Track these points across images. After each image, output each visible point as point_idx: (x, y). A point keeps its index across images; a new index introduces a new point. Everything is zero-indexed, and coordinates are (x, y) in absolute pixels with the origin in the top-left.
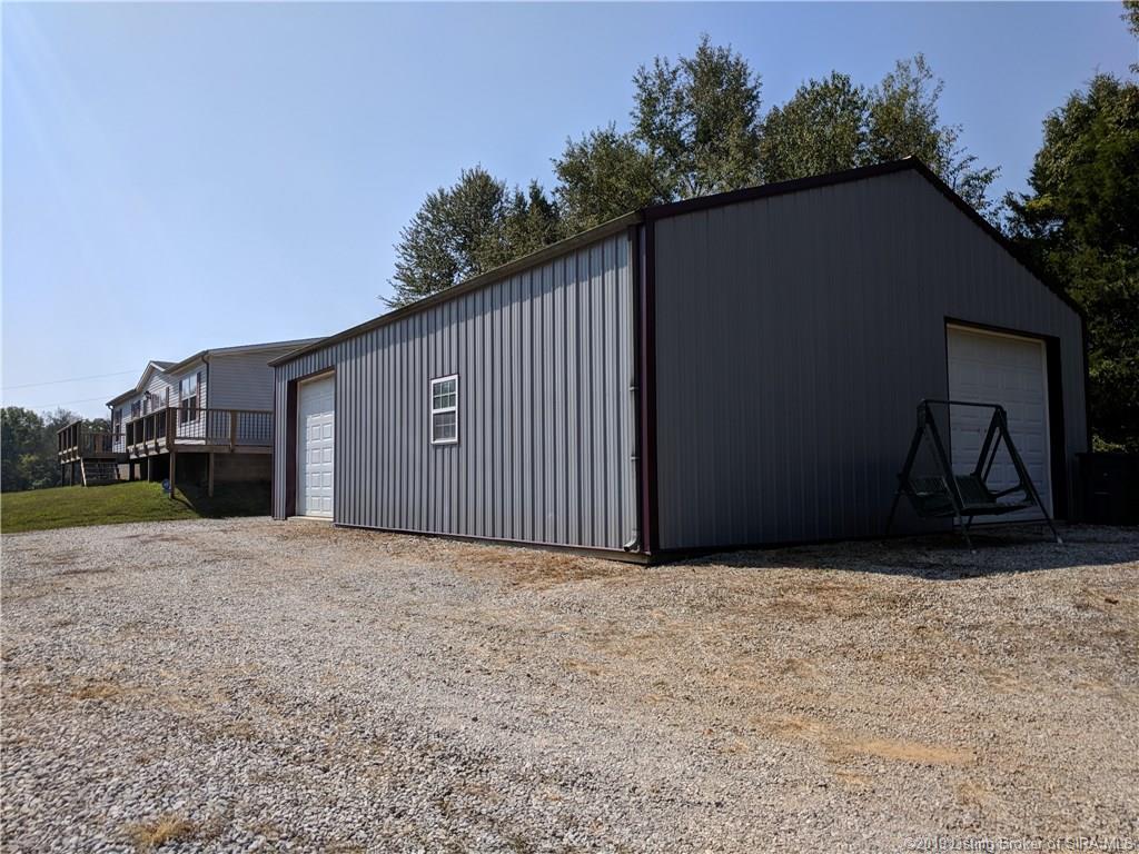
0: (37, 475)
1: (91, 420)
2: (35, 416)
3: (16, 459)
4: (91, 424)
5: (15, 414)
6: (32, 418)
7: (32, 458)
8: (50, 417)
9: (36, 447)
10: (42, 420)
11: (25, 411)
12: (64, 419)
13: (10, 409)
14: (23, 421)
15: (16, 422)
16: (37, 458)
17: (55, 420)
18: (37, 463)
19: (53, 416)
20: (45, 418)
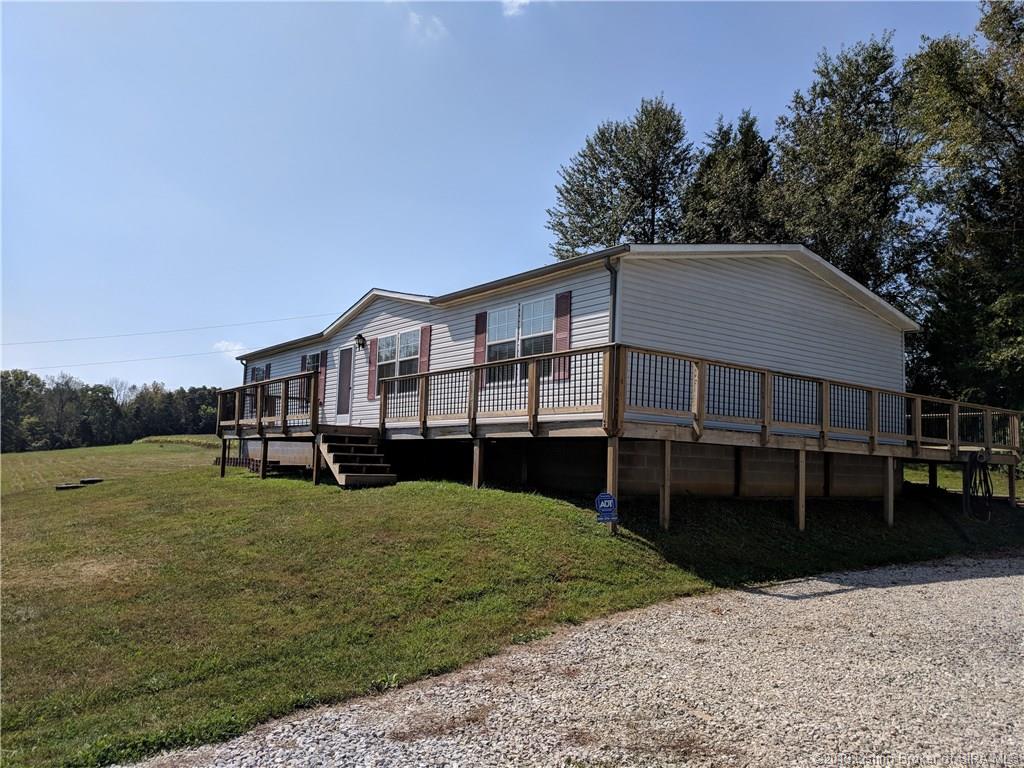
0: (36, 437)
1: (91, 386)
2: (38, 380)
3: (18, 421)
4: (91, 390)
5: (20, 377)
6: (36, 382)
7: (32, 419)
8: (53, 381)
9: (37, 410)
10: (44, 384)
11: (29, 374)
12: (67, 383)
13: (14, 372)
14: (26, 386)
15: (20, 384)
16: (37, 420)
17: (57, 384)
18: (37, 424)
19: (56, 380)
20: (47, 382)
